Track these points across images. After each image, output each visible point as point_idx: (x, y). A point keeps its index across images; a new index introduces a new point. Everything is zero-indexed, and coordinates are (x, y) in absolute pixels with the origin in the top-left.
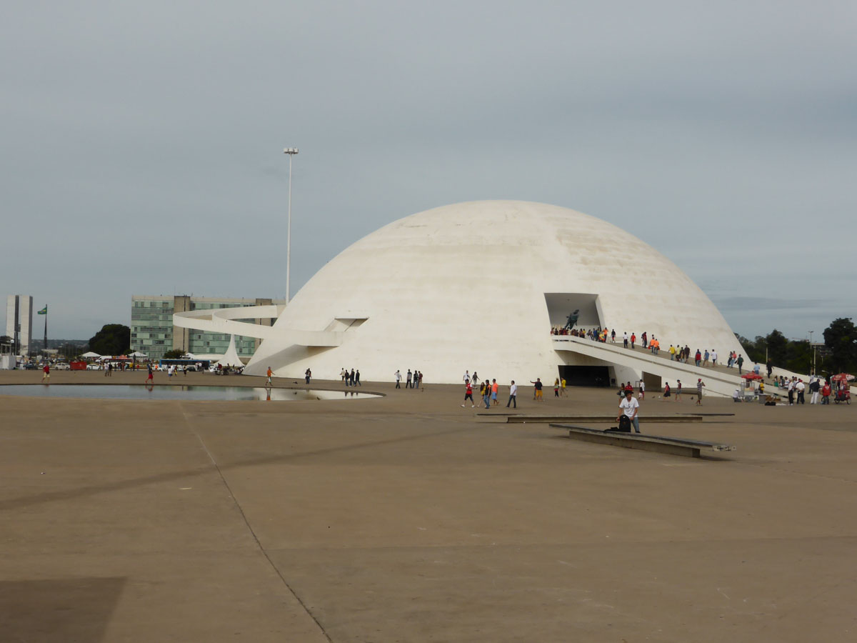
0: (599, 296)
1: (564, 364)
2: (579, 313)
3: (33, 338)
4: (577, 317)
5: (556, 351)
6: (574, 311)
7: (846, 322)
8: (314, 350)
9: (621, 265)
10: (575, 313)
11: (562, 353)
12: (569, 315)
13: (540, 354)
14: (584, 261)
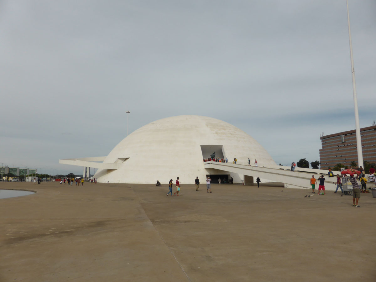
0: (223, 146)
1: (209, 174)
2: (215, 153)
3: (90, 174)
4: (214, 155)
5: (205, 168)
6: (213, 153)
7: (304, 160)
8: (109, 171)
9: (232, 135)
10: (214, 154)
11: (208, 169)
12: (211, 155)
13: (198, 170)
14: (217, 133)
